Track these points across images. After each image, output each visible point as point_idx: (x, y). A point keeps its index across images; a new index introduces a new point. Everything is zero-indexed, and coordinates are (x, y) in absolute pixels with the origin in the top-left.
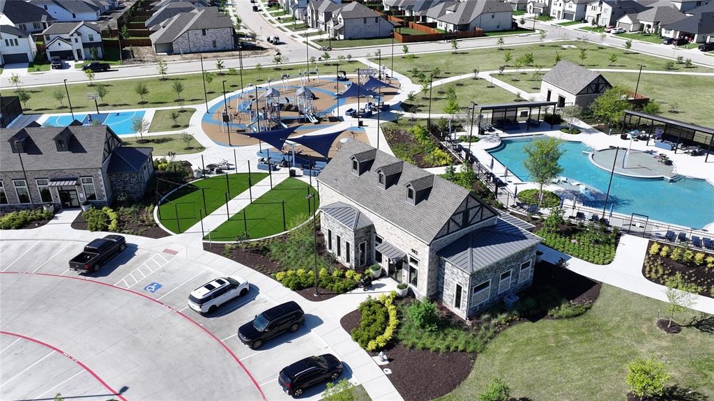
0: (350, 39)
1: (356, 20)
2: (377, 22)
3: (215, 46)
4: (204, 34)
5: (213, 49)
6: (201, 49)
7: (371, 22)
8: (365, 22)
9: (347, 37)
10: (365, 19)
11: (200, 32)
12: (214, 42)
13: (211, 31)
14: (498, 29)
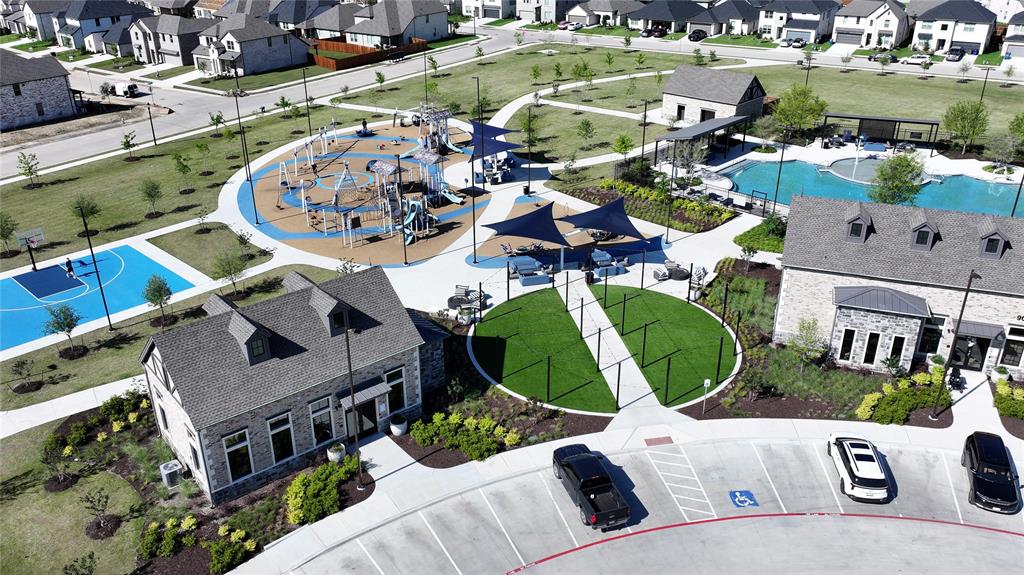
0: (255, 73)
1: (257, 42)
2: (285, 42)
3: (41, 113)
4: (18, 93)
5: (40, 119)
6: (17, 122)
7: (278, 44)
8: (270, 45)
9: (248, 71)
10: (269, 38)
11: (10, 91)
12: (39, 106)
13: (30, 85)
14: (435, 38)
